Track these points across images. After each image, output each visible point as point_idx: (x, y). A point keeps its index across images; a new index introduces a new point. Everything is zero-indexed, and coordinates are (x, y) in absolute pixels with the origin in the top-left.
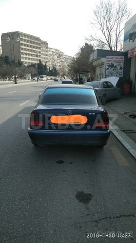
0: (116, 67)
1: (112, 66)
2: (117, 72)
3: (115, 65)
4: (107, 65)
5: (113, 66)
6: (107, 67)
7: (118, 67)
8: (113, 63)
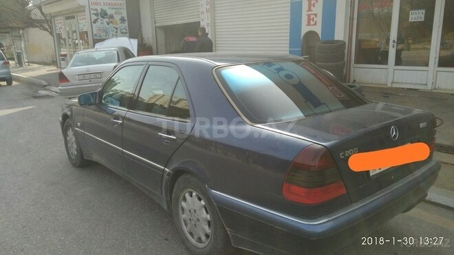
0: (111, 17)
1: (104, 14)
2: (117, 29)
3: (109, 12)
4: (92, 12)
5: (106, 14)
6: (94, 17)
7: (117, 18)
8: (106, 8)
